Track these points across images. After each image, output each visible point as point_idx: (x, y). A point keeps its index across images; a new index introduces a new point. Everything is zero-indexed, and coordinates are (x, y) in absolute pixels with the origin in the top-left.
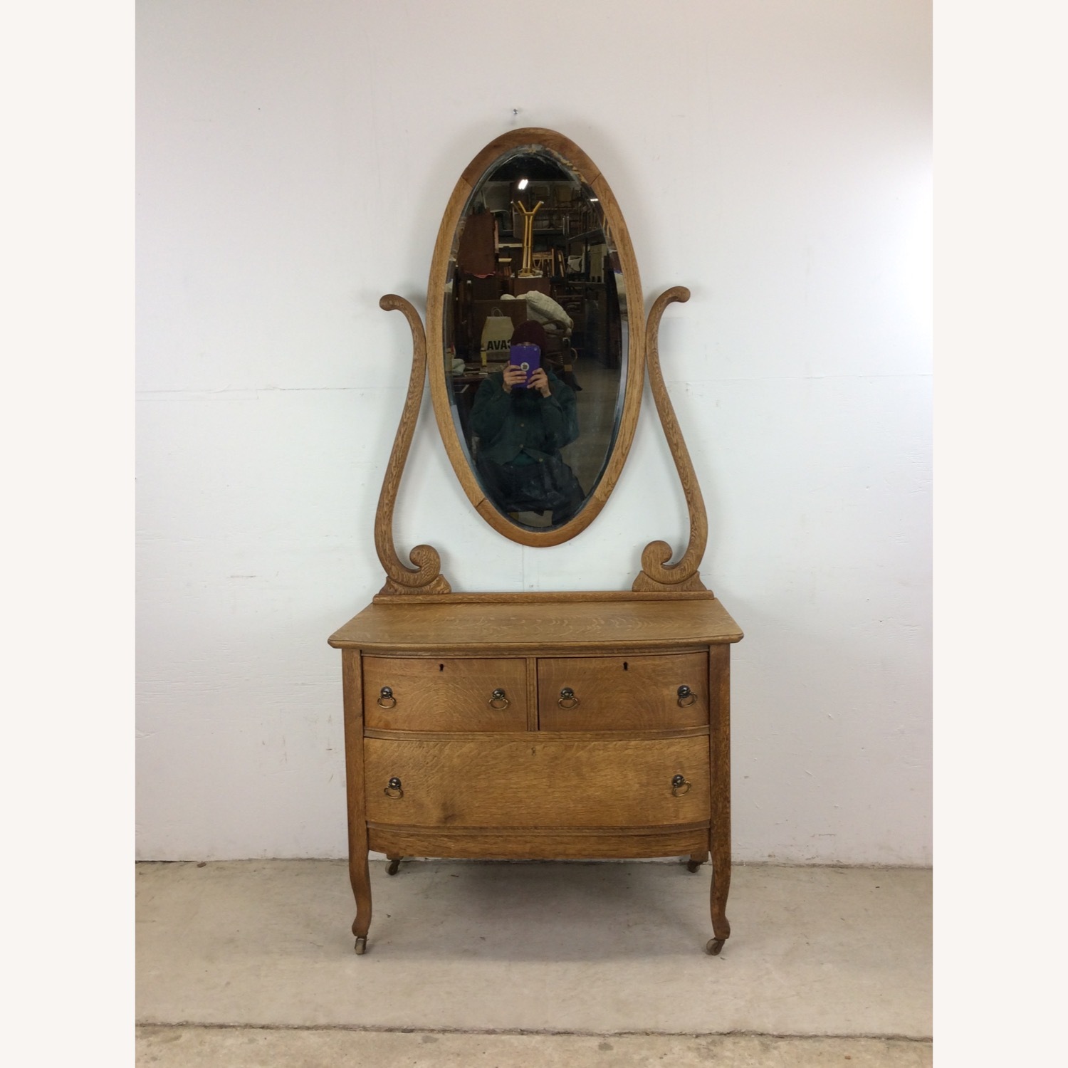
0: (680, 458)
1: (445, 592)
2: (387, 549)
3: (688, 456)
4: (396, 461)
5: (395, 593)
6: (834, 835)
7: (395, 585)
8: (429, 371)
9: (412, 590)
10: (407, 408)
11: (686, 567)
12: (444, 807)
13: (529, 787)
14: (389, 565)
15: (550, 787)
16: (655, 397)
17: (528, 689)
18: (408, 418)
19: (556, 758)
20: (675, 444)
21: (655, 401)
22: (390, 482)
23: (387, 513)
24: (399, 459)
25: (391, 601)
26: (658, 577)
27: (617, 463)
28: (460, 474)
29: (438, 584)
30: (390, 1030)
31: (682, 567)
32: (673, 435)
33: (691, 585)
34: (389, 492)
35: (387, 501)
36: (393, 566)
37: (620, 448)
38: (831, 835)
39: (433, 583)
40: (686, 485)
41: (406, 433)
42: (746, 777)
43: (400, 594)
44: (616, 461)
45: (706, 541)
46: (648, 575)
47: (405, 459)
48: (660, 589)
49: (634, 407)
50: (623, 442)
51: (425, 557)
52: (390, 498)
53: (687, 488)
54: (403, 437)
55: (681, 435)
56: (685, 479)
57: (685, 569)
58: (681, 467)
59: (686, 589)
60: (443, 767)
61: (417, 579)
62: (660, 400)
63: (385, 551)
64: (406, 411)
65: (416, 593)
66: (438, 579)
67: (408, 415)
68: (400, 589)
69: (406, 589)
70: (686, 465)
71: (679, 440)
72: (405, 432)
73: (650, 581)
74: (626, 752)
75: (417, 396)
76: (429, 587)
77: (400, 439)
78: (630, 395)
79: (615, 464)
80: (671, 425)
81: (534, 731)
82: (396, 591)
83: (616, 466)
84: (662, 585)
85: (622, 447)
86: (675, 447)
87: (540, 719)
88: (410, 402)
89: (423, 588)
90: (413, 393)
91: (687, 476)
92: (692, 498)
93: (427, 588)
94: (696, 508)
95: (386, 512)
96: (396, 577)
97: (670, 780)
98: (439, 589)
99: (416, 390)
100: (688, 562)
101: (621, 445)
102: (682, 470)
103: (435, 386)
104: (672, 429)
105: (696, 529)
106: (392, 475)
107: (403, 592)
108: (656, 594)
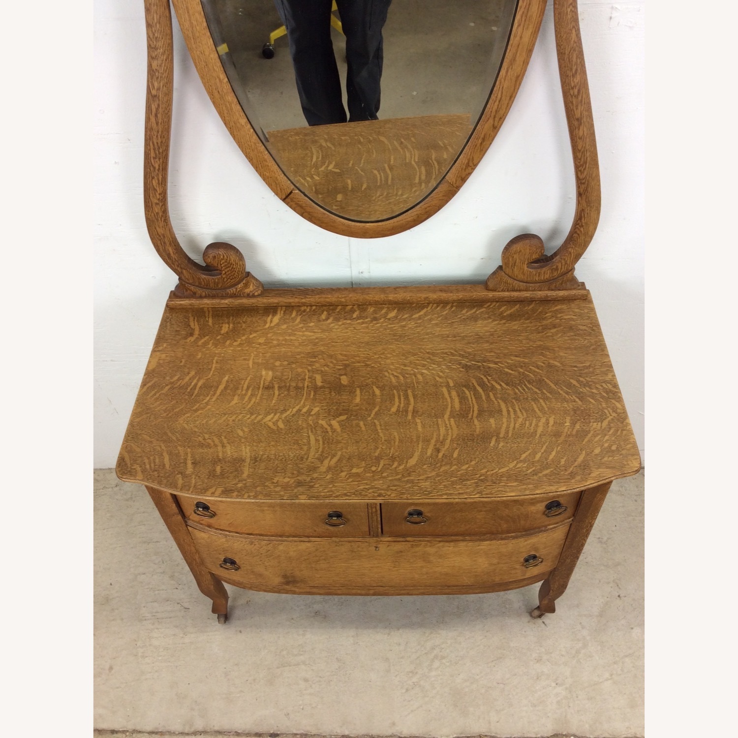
0: (580, 138)
1: (256, 294)
2: (171, 253)
3: (593, 134)
4: (154, 149)
5: (193, 295)
7: (192, 288)
8: (176, 11)
9: (214, 292)
10: (152, 73)
11: (560, 267)
12: (285, 576)
13: (372, 567)
14: (179, 269)
15: (394, 567)
16: (558, 46)
17: (370, 511)
18: (158, 89)
19: (401, 552)
20: (578, 119)
21: (558, 50)
22: (153, 178)
23: (160, 214)
24: (159, 148)
25: (191, 305)
26: (521, 277)
27: (484, 139)
28: (255, 161)
29: (246, 285)
30: (259, 736)
31: (555, 267)
32: (577, 106)
33: (562, 284)
34: (155, 190)
35: (156, 201)
36: (184, 271)
37: (491, 121)
39: (239, 286)
40: (582, 173)
41: (160, 110)
43: (201, 297)
44: (482, 136)
45: (591, 237)
46: (508, 275)
47: (167, 146)
48: (522, 288)
49: (520, 60)
50: (496, 111)
51: (224, 261)
52: (158, 196)
53: (581, 177)
54: (156, 115)
55: (589, 103)
56: (582, 166)
57: (557, 269)
58: (580, 151)
59: (553, 288)
60: (279, 556)
61: (218, 283)
62: (567, 52)
63: (169, 255)
64: (152, 79)
65: (220, 295)
66: (244, 282)
67: (156, 84)
68: (199, 291)
69: (207, 291)
70: (587, 147)
71: (585, 113)
72: (157, 109)
73: (510, 281)
74: (479, 547)
75: (163, 54)
76: (234, 290)
77: (153, 119)
78: (518, 38)
79: (480, 141)
80: (576, 91)
81: (377, 536)
82: (195, 293)
83: (481, 143)
84: (525, 284)
85: (495, 117)
86: (576, 123)
87: (384, 528)
88: (155, 64)
89: (228, 290)
90: (156, 48)
91: (585, 163)
92: (586, 190)
93: (232, 290)
94: (588, 202)
95: (158, 213)
96: (191, 282)
97: (522, 560)
98: (247, 291)
99: (160, 44)
100: (563, 261)
101: (493, 115)
102: (579, 155)
103: (190, 35)
104: (577, 97)
105: (582, 226)
106: (154, 168)
107: (204, 294)
108: (515, 294)
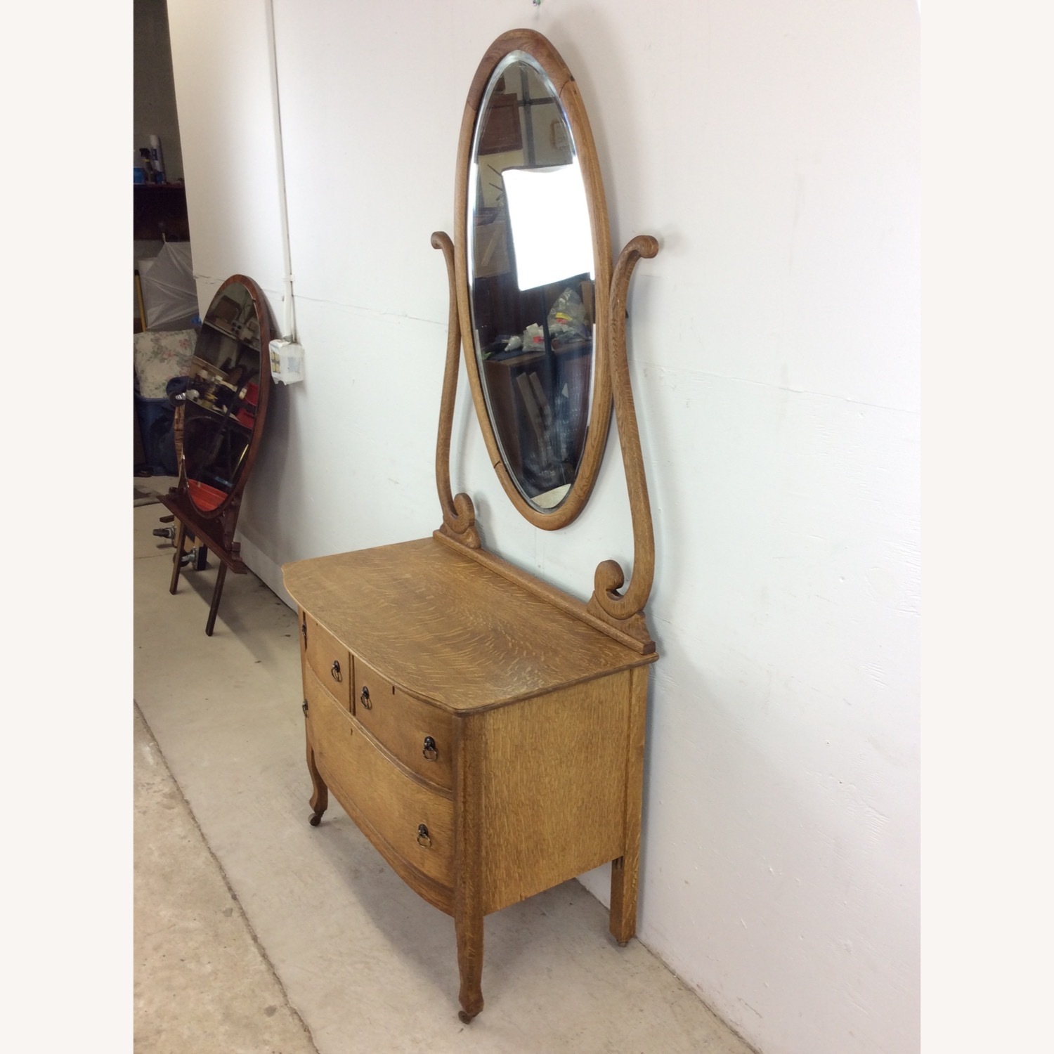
1: (471, 546)
6: (761, 1017)
7: (446, 525)
13: (349, 761)
17: (349, 673)
18: (449, 363)
19: (361, 748)
26: (605, 606)
27: (588, 455)
29: (468, 536)
30: (230, 889)
31: (623, 603)
34: (441, 435)
38: (757, 1013)
39: (464, 534)
40: (631, 503)
42: (686, 882)
44: (587, 452)
46: (597, 598)
50: (592, 432)
51: (459, 507)
53: (631, 506)
55: (630, 438)
61: (456, 527)
62: (615, 388)
65: (456, 539)
66: (467, 531)
68: (450, 531)
69: (453, 533)
75: (452, 342)
81: (352, 714)
82: (446, 531)
83: (587, 459)
84: (607, 615)
85: (591, 437)
86: (623, 451)
87: (356, 706)
88: (448, 347)
90: (450, 338)
92: (634, 522)
93: (461, 538)
98: (468, 541)
107: (449, 534)
108: (599, 622)
